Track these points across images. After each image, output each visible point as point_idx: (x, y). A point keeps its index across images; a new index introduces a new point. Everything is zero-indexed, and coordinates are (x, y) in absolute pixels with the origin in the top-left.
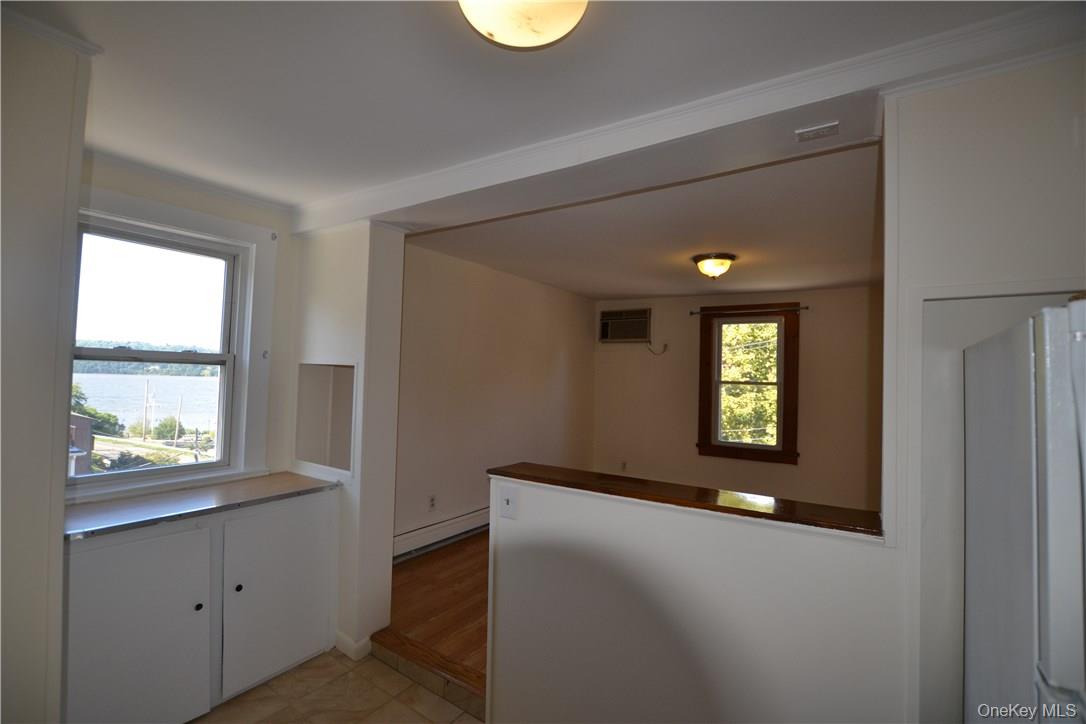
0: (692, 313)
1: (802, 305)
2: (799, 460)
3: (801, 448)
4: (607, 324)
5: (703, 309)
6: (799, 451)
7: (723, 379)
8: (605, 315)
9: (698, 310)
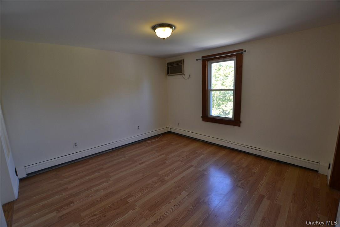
0: (197, 60)
1: (244, 50)
2: (242, 125)
3: (242, 119)
4: (169, 68)
5: (203, 57)
6: (241, 120)
7: (212, 89)
8: (168, 64)
9: (201, 58)
